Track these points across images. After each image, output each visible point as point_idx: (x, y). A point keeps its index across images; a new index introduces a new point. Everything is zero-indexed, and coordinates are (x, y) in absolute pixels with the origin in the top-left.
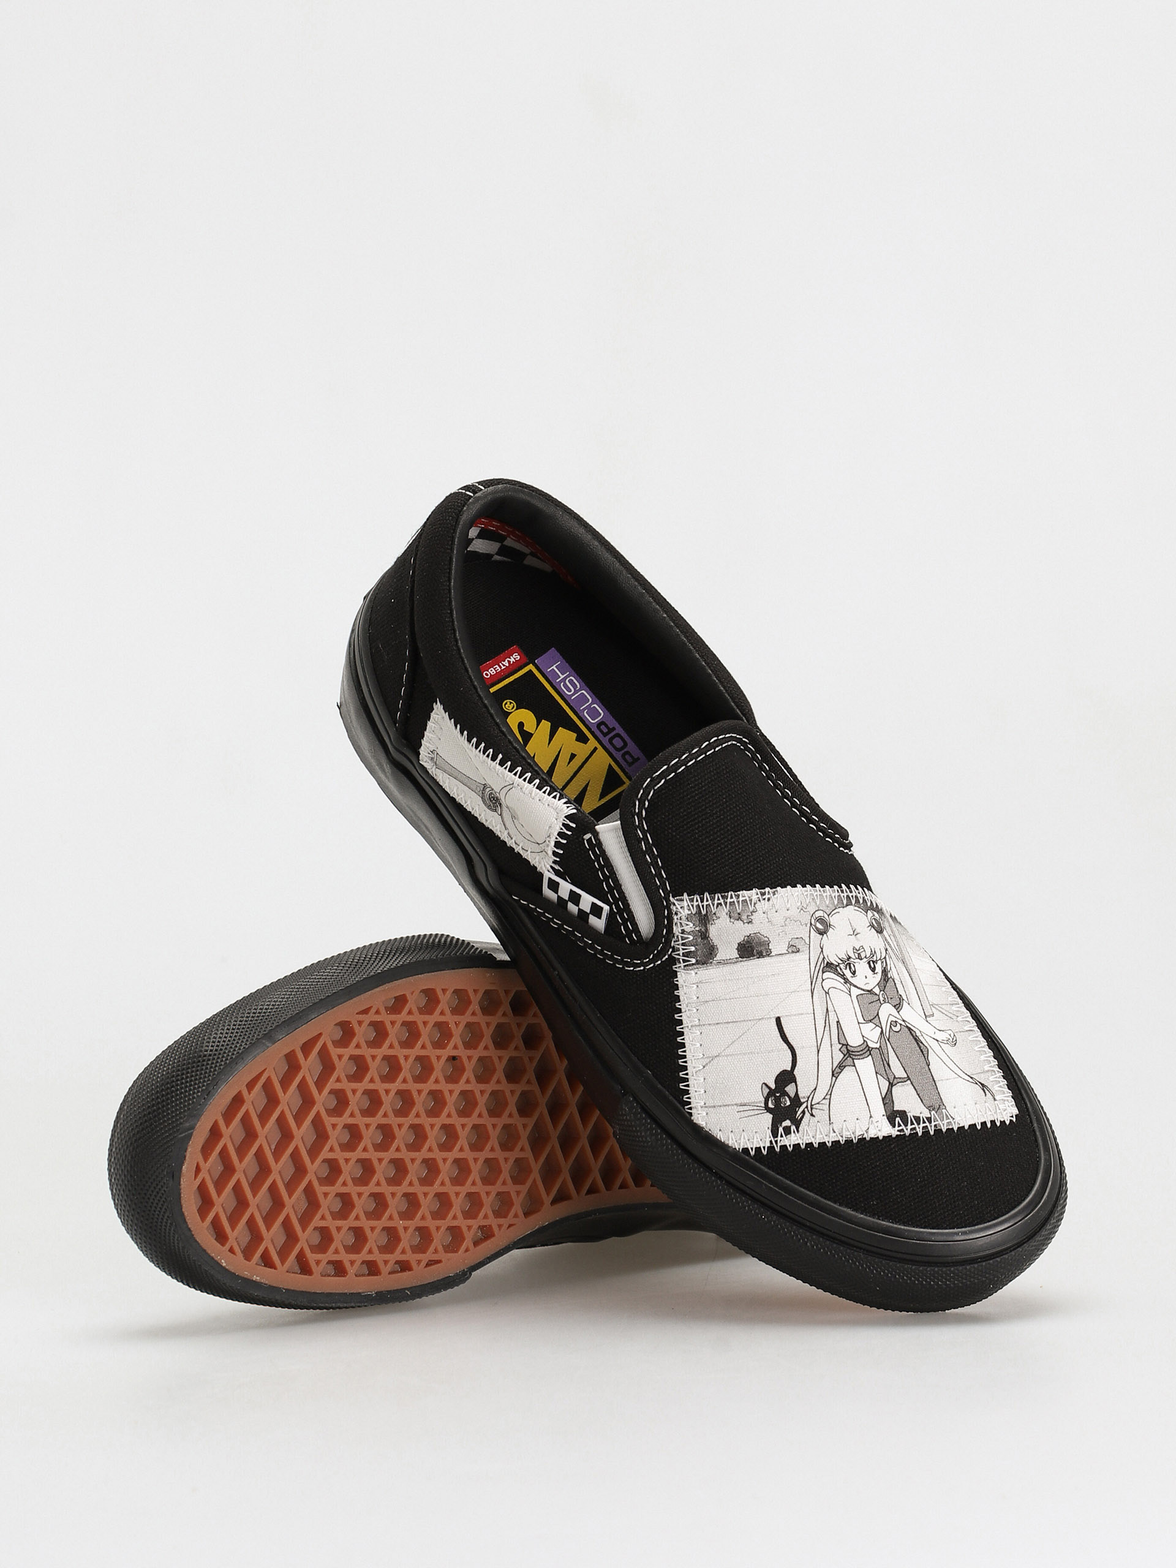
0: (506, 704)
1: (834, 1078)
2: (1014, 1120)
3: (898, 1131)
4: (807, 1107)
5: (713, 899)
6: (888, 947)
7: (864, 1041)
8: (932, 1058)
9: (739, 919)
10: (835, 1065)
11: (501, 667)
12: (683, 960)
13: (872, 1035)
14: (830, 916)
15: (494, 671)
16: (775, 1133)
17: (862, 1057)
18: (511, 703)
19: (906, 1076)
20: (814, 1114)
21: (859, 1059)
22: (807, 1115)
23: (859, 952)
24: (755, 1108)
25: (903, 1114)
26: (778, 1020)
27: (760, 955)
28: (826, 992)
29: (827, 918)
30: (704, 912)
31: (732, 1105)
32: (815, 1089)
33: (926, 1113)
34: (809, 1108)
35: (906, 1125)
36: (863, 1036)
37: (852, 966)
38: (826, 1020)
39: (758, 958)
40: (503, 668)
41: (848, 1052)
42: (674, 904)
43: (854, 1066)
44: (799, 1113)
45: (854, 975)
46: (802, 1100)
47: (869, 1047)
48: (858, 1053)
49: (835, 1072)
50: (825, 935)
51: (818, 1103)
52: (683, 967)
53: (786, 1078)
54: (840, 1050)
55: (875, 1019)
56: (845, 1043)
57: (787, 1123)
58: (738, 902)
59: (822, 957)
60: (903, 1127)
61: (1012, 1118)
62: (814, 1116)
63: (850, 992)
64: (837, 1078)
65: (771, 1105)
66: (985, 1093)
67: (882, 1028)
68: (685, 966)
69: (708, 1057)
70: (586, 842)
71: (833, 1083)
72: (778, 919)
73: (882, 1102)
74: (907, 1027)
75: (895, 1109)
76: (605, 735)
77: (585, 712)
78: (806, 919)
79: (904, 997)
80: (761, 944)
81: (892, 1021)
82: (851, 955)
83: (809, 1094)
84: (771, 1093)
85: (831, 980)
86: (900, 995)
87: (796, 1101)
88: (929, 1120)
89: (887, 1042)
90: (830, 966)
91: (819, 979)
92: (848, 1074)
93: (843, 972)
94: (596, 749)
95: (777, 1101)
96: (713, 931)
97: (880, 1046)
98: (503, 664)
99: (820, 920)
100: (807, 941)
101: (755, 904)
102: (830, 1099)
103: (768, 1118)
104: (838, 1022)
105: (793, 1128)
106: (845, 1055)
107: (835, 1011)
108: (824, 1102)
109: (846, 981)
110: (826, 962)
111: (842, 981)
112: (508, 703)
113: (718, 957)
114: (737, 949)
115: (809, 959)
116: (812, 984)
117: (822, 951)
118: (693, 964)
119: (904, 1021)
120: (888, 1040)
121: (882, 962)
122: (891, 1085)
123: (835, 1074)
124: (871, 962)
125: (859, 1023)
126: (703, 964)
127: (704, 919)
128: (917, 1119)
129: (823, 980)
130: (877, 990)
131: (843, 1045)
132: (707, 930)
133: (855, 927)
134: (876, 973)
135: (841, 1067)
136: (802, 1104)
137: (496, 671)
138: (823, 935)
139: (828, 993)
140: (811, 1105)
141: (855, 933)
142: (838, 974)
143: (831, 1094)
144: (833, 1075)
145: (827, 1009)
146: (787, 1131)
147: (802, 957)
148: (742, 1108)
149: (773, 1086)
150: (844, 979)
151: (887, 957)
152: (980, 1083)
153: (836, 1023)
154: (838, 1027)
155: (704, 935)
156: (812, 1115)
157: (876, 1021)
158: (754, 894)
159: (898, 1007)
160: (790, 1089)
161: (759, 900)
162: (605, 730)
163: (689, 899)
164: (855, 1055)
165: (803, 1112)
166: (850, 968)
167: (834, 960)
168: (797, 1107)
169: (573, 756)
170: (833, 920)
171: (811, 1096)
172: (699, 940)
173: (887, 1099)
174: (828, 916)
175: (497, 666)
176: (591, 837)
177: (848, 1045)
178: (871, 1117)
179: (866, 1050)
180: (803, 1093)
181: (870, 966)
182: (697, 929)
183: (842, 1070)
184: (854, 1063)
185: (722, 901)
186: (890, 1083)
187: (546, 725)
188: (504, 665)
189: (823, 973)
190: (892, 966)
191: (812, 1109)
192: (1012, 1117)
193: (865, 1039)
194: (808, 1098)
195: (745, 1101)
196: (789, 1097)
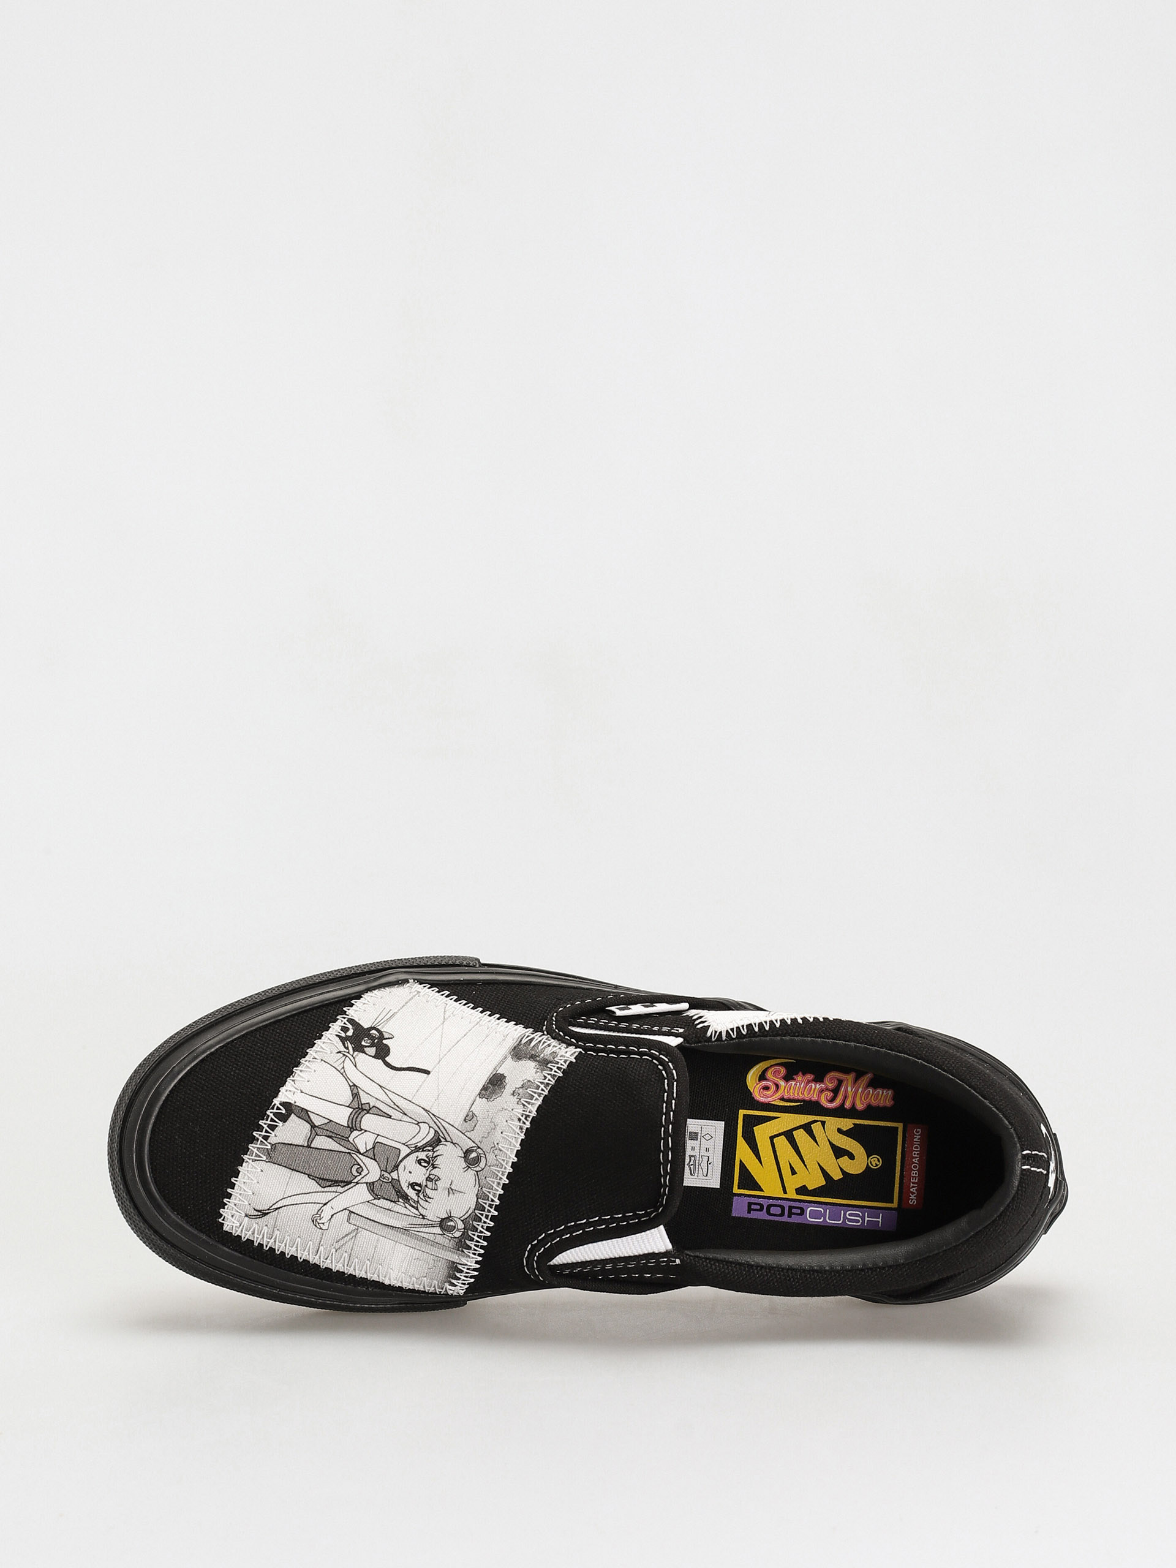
0: (879, 1161)
1: (351, 1084)
2: (220, 1220)
3: (275, 1104)
4: (348, 1053)
5: (553, 1076)
6: (425, 1222)
7: (362, 1130)
8: (313, 1185)
9: (522, 1087)
10: (361, 1093)
11: (913, 1183)
12: (531, 1036)
13: (363, 1141)
14: (476, 1173)
15: (914, 1175)
16: (351, 1021)
17: (351, 1118)
18: (877, 1165)
19: (312, 1146)
20: (340, 1054)
21: (351, 1114)
22: (342, 1049)
23: (434, 1181)
24: (382, 1021)
25: (284, 1118)
26: (427, 1072)
27: (484, 1088)
28: (419, 1123)
29: (475, 1169)
30: (550, 1065)
31: (398, 1011)
32: (355, 1066)
33: (273, 1139)
34: (345, 1053)
35: (275, 1114)
36: (366, 1131)
37: (426, 1165)
38: (399, 1107)
39: (484, 1086)
40: (911, 1185)
41: (362, 1108)
42: (574, 1049)
43: (348, 1107)
44: (350, 1045)
45: (418, 1161)
46: (356, 1053)
47: (354, 1130)
48: (355, 1117)
49: (355, 1089)
50: (463, 1155)
51: (344, 1061)
52: (526, 1034)
53: (382, 1053)
54: (369, 1103)
55: (373, 1153)
56: (370, 1112)
57: (350, 1033)
58: (535, 1093)
59: (449, 1139)
60: (275, 1111)
61: (222, 1218)
62: (338, 1053)
63: (407, 1146)
64: (350, 1086)
65: (373, 1032)
66: (257, 1210)
67: (362, 1154)
71: (349, 1081)
72: (501, 1119)
73: (306, 1108)
74: (351, 1182)
75: (293, 1115)
76: (791, 1208)
77: (823, 1211)
78: (486, 1146)
79: (375, 1201)
80: (493, 1092)
81: (363, 1170)
82: (435, 1172)
83: (356, 1059)
84: (382, 1036)
85: (425, 1135)
86: (379, 1199)
87: (359, 1049)
88: (266, 1138)
89: (350, 1151)
90: (436, 1141)
91: (432, 1124)
92: (346, 1096)
93: (425, 1151)
94: (785, 1192)
95: (372, 1038)
96: (531, 1065)
97: (349, 1141)
98: (915, 1187)
99: (477, 1160)
100: (468, 1134)
101: (524, 1105)
102: (339, 1071)
104: (390, 1117)
105: (343, 1035)
106: (362, 1104)
107: (401, 1120)
108: (342, 1066)
109: (418, 1149)
110: (442, 1139)
111: (419, 1145)
112: (878, 1163)
113: (510, 1058)
114: (503, 1075)
115: (453, 1126)
116: (433, 1115)
117: (452, 1143)
118: (521, 1040)
119: (357, 1183)
120: (350, 1153)
121: (414, 1202)
122: (313, 1126)
123: (354, 1087)
124: (420, 1189)
125: (378, 1135)
126: (513, 1047)
127: (544, 1063)
128: (273, 1128)
129: (430, 1127)
130: (394, 1175)
131: (370, 1109)
132: (536, 1061)
133: (457, 1195)
134: (408, 1187)
135: (356, 1095)
136: (354, 1051)
137: (913, 1177)
138: (464, 1153)
139: (417, 1124)
140: (347, 1056)
141: (451, 1191)
142: (426, 1145)
143: (342, 1074)
144: (354, 1085)
145: (406, 1115)
146: (345, 1029)
147: (458, 1121)
148: (391, 1014)
149: (384, 1042)
150: (420, 1148)
151: (417, 1212)
152: (268, 1213)
153: (390, 1114)
154: (386, 1114)
155: (533, 1057)
156: (340, 1052)
157: (371, 1154)
158: (533, 1110)
159: (371, 1186)
160: (372, 1051)
161: (524, 1111)
162: (794, 1211)
163: (568, 1061)
164: (356, 1112)
165: (347, 1048)
166: (425, 1161)
167: (440, 1149)
168: (355, 1047)
169: (794, 1172)
170: (471, 1173)
171: (353, 1060)
172: (533, 1053)
173: (304, 1114)
174: (477, 1172)
175: (917, 1181)
177: (368, 1113)
178: (302, 1092)
179: (353, 1126)
180: (360, 1057)
181: (417, 1184)
182: (542, 1055)
183: (353, 1095)
184: (350, 1108)
185: (546, 1081)
186: (316, 1126)
187: (837, 1175)
188: (913, 1187)
189: (436, 1131)
190: (408, 1212)
191: (344, 1055)
192: (223, 1220)
193: (363, 1131)
194: (354, 1058)
195: (394, 1019)
196: (366, 1047)
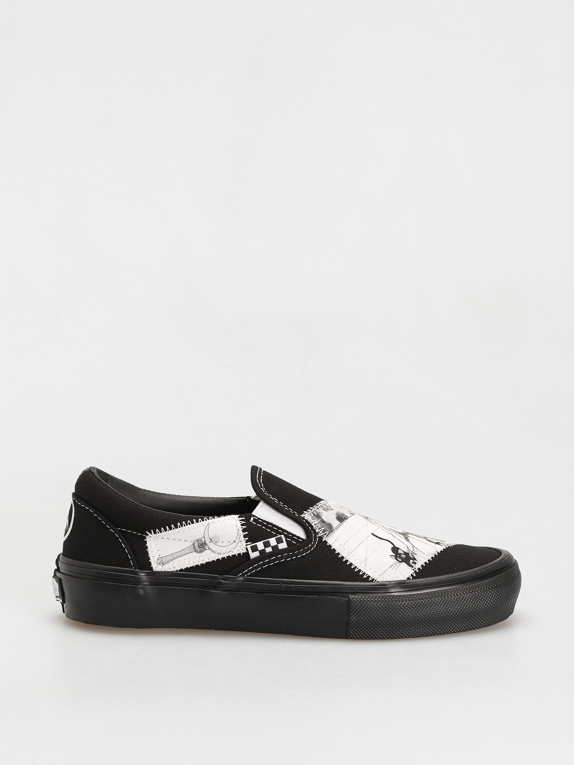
4: (411, 553)
5: (314, 508)
9: (328, 510)
10: (405, 539)
12: (324, 534)
16: (411, 567)
22: (414, 555)
24: (396, 564)
25: (440, 543)
26: (372, 534)
30: (316, 514)
31: (388, 569)
32: (407, 547)
39: (346, 520)
42: (304, 517)
44: (411, 556)
51: (413, 550)
52: (326, 537)
53: (395, 550)
57: (411, 561)
65: (400, 560)
68: (327, 536)
69: (364, 561)
70: (253, 522)
71: (410, 543)
80: (342, 515)
83: (407, 550)
84: (396, 557)
87: (406, 554)
95: (400, 557)
96: (324, 518)
102: (415, 547)
103: (404, 564)
105: (415, 561)
108: (414, 549)
113: (334, 527)
114: (337, 520)
118: (329, 534)
123: (408, 541)
126: (332, 532)
127: (318, 516)
132: (322, 519)
135: (407, 538)
136: (409, 554)
146: (414, 563)
148: (392, 567)
149: (394, 555)
155: (323, 522)
156: (416, 554)
160: (400, 552)
163: (307, 512)
165: (412, 555)
171: (409, 550)
172: (323, 524)
173: (430, 541)
176: (254, 518)
182: (319, 521)
191: (413, 553)
195: (391, 565)
196: (403, 554)
